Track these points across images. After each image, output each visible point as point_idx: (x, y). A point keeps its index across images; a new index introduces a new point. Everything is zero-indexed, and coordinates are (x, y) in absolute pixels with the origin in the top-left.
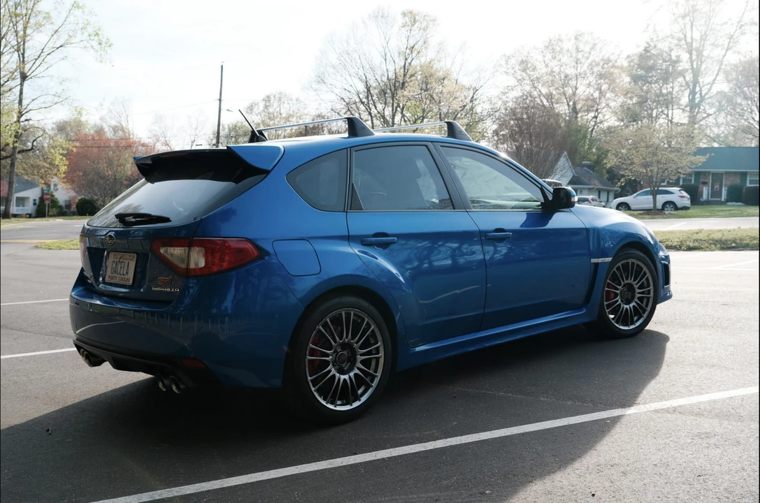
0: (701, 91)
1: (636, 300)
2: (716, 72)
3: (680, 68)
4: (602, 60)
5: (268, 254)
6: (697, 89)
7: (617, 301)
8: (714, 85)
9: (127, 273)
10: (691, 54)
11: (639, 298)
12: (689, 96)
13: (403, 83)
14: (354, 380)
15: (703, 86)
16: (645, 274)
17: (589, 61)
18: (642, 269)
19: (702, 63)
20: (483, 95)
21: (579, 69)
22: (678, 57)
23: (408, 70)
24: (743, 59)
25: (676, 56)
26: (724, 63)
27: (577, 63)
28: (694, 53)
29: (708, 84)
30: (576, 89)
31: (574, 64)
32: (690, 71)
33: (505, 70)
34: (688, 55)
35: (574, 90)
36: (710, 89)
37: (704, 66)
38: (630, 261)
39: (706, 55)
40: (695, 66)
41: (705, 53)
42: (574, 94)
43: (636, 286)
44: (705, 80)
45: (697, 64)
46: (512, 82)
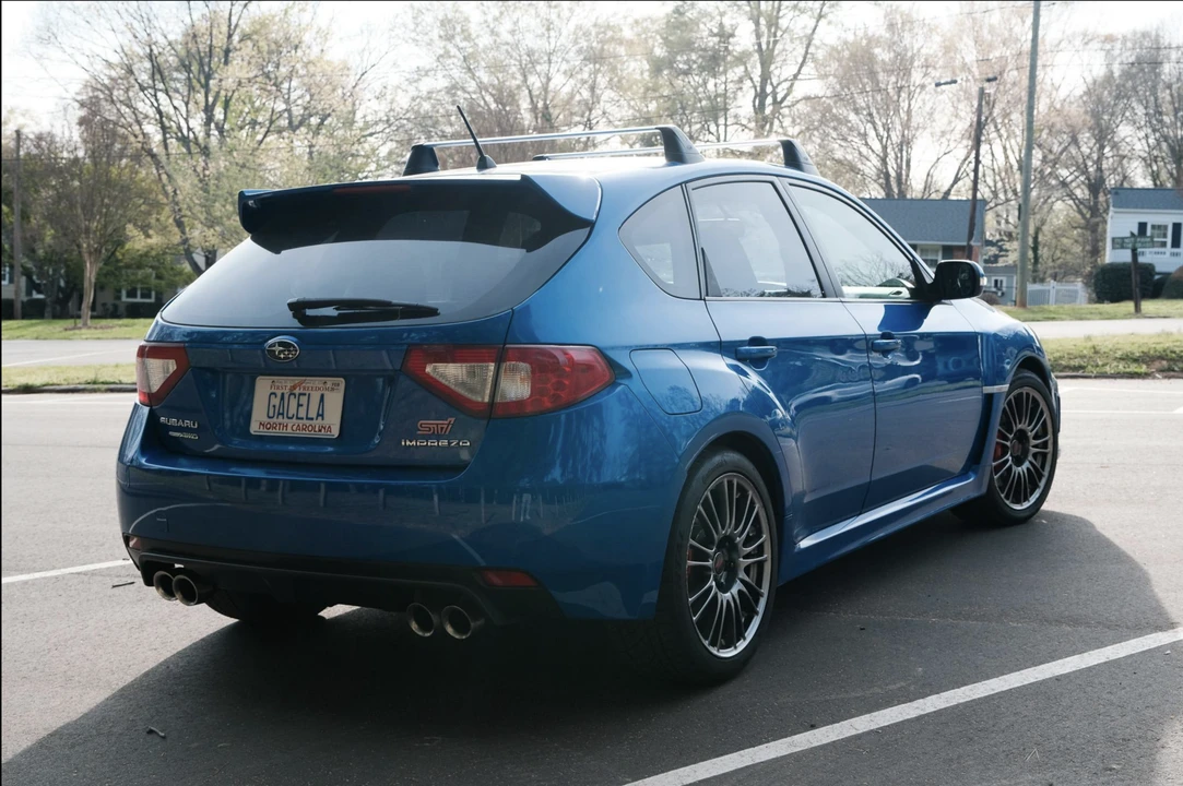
0: (774, 94)
1: (1030, 458)
2: (800, 60)
3: (739, 49)
4: (595, 25)
5: (627, 374)
6: (769, 89)
7: (1007, 461)
8: (797, 83)
9: (321, 415)
10: (757, 24)
11: (1035, 455)
12: (754, 102)
13: (227, 52)
14: (738, 601)
15: (778, 84)
16: (1042, 413)
17: (571, 25)
18: (1039, 405)
19: (775, 42)
20: (374, 83)
21: (553, 40)
22: (734, 27)
23: (236, 26)
24: (851, 38)
25: (732, 26)
26: (814, 42)
27: (548, 29)
28: (763, 21)
29: (786, 80)
30: (549, 79)
31: (544, 30)
32: (756, 56)
33: (413, 35)
34: (752, 26)
35: (544, 80)
36: (790, 90)
37: (779, 47)
38: (1025, 390)
39: (784, 28)
40: (764, 47)
41: (783, 23)
42: (545, 88)
43: (1031, 435)
44: (782, 71)
45: (768, 43)
46: (426, 60)
